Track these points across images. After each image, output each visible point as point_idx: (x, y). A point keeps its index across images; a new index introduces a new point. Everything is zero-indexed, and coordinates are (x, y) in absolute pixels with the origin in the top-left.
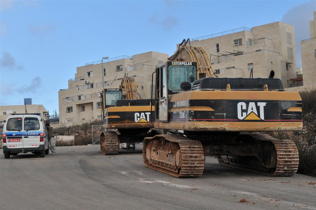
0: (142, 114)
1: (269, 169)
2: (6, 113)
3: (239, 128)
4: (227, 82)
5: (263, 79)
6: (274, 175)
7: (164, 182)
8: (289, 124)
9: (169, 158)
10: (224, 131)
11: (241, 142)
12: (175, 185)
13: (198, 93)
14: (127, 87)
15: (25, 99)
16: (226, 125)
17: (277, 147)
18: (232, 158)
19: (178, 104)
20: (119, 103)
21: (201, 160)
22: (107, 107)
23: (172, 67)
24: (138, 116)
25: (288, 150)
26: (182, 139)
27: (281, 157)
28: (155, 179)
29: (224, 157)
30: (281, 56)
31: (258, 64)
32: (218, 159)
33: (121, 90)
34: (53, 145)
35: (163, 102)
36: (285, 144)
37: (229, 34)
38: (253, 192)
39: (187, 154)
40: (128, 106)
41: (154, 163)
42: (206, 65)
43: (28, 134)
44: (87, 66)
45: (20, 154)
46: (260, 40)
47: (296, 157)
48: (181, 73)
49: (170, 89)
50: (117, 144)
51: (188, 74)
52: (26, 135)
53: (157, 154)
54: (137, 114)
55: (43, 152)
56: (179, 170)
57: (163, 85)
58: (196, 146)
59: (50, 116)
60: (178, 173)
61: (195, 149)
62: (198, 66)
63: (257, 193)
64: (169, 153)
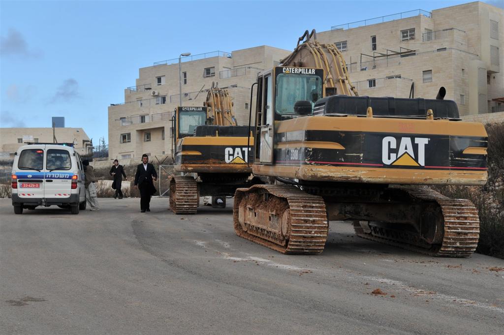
0: (238, 150)
1: (432, 245)
2: (22, 139)
3: (384, 178)
4: (367, 103)
5: (428, 101)
6: (438, 254)
7: (261, 260)
8: (465, 174)
9: (272, 222)
10: (360, 182)
11: (389, 200)
12: (276, 265)
13: (321, 120)
14: (215, 105)
15: (54, 119)
16: (363, 172)
17: (446, 210)
18: (375, 225)
19: (290, 136)
20: (201, 131)
21: (322, 227)
22: (181, 136)
23: (283, 76)
24: (230, 153)
25: (462, 215)
26: (294, 193)
27: (451, 226)
28: (248, 254)
29: (363, 223)
30: (480, 59)
31: (440, 73)
32: (354, 226)
33: (204, 109)
34: (92, 195)
35: (266, 132)
36: (459, 205)
37: (394, 20)
38: (397, 279)
39: (300, 217)
40: (215, 136)
41: (251, 230)
42: (339, 75)
43: (52, 176)
44: (157, 67)
45: (39, 207)
46: (446, 31)
47: (476, 227)
48: (298, 87)
49: (278, 112)
50: (196, 197)
51: (309, 89)
52: (48, 178)
53: (255, 216)
54: (228, 150)
55: (76, 205)
56: (287, 241)
57: (268, 105)
58: (314, 205)
59: (94, 148)
60: (286, 246)
61: (313, 209)
62: (325, 77)
63: (404, 281)
64: (272, 215)
